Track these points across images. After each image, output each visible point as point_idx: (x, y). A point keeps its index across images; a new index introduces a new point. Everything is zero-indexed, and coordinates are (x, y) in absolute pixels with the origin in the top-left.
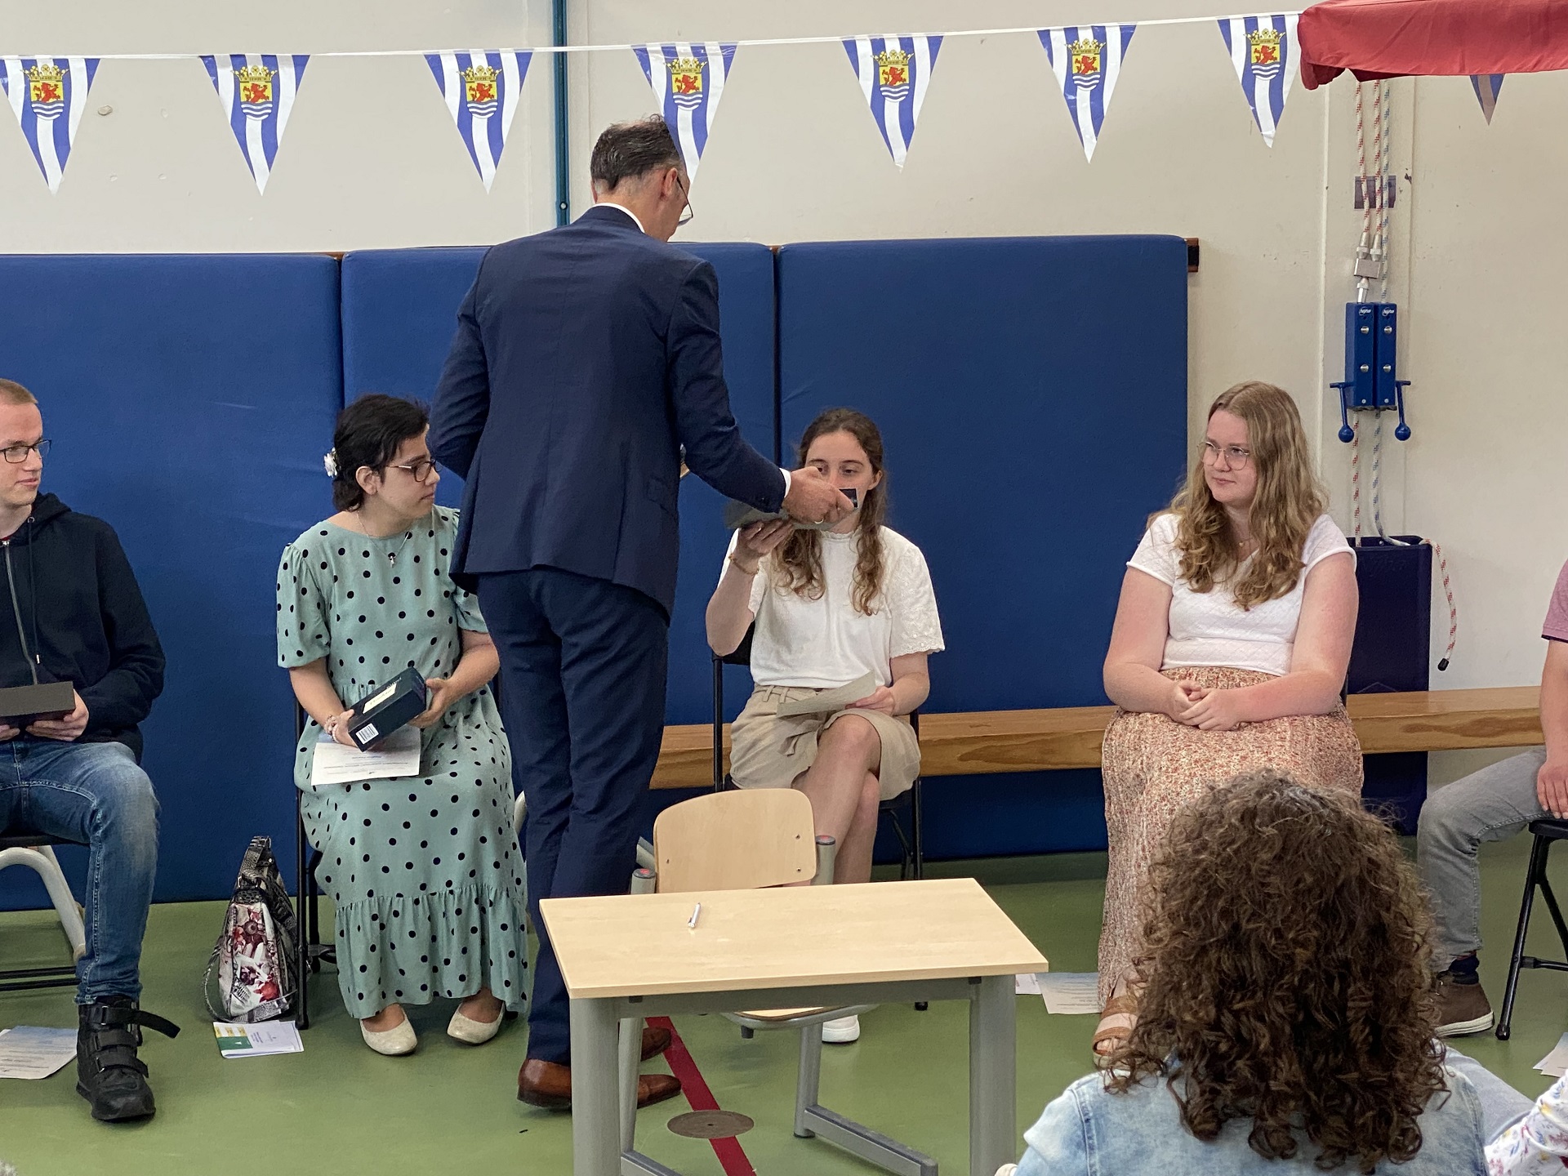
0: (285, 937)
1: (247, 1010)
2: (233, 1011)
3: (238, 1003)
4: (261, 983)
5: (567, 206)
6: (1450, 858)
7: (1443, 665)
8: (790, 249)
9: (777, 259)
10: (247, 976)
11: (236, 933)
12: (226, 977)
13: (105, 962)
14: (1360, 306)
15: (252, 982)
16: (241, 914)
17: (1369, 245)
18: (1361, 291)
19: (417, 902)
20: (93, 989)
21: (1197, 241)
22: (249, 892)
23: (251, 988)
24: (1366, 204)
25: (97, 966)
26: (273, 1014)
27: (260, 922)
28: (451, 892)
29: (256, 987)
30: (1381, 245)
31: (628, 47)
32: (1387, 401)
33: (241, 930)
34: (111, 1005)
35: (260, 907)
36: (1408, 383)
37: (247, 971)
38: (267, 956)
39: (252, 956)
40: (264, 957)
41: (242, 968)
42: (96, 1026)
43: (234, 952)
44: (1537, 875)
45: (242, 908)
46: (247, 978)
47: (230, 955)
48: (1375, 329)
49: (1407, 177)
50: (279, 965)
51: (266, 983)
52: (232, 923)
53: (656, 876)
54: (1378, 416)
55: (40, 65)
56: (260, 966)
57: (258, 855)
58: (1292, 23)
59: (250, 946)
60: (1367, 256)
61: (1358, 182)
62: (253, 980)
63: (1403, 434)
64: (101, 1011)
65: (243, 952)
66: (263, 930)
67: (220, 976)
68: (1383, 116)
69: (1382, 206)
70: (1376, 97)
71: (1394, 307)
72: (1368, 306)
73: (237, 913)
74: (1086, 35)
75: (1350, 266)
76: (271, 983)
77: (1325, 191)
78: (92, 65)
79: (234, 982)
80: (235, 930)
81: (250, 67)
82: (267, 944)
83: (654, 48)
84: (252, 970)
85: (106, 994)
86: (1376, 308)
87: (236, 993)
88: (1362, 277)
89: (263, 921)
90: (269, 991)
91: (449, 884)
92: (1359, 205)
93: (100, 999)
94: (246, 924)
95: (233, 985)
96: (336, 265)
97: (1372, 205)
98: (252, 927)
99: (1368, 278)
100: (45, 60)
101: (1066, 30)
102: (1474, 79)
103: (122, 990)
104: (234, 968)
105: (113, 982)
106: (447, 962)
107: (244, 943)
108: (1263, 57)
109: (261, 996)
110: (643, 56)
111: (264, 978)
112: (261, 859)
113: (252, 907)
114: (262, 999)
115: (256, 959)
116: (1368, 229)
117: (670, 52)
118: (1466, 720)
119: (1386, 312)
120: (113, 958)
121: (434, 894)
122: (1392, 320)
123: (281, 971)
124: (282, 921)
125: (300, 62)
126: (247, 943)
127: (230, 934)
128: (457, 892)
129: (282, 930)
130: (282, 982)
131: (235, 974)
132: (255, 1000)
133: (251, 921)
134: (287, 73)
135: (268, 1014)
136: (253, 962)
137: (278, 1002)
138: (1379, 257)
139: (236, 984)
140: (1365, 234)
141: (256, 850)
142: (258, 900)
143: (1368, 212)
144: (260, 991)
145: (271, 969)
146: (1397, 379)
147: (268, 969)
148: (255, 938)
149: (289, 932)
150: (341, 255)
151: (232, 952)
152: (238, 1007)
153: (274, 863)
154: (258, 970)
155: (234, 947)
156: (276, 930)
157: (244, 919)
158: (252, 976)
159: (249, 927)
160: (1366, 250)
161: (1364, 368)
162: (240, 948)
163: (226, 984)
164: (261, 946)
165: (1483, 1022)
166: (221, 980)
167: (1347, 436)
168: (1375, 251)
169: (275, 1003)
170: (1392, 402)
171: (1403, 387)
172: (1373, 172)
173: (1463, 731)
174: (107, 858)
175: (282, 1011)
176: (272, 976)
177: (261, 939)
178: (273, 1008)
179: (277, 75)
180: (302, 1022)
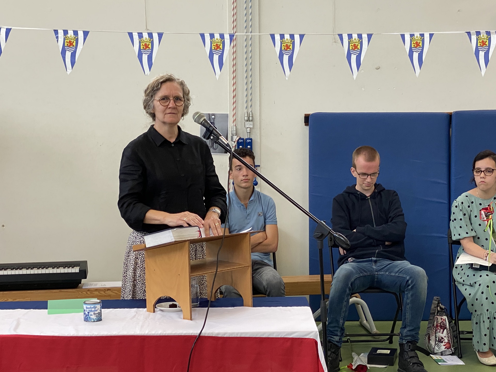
1: (440, 351)
2: (436, 351)
3: (438, 349)
4: (445, 342)
10: (441, 340)
11: (437, 326)
12: (432, 340)
13: (410, 329)
15: (442, 342)
16: (439, 319)
20: (406, 338)
22: (442, 312)
23: (442, 344)
25: (408, 331)
27: (445, 322)
29: (443, 344)
33: (439, 325)
34: (412, 344)
35: (445, 317)
37: (441, 338)
38: (447, 334)
39: (442, 333)
40: (446, 334)
41: (439, 337)
42: (407, 350)
43: (436, 332)
45: (439, 318)
46: (441, 341)
47: (434, 333)
50: (451, 337)
51: (447, 342)
52: (436, 322)
55: (415, 36)
56: (445, 337)
59: (442, 330)
62: (443, 341)
64: (409, 346)
65: (439, 332)
66: (446, 325)
67: (430, 340)
73: (438, 319)
76: (448, 343)
78: (431, 35)
79: (436, 342)
80: (437, 325)
81: (481, 35)
82: (447, 330)
84: (442, 338)
85: (410, 340)
87: (437, 346)
90: (448, 345)
93: (408, 342)
94: (441, 323)
95: (435, 343)
96: (450, 116)
98: (443, 324)
100: (417, 35)
103: (415, 339)
104: (436, 337)
105: (412, 336)
107: (440, 329)
109: (445, 347)
111: (446, 341)
112: (439, 303)
113: (442, 317)
114: (445, 348)
115: (444, 334)
120: (412, 328)
123: (451, 339)
124: (451, 323)
126: (441, 329)
127: (435, 326)
130: (452, 343)
131: (436, 339)
132: (443, 348)
133: (442, 322)
135: (448, 353)
136: (443, 335)
137: (451, 350)
139: (437, 342)
141: (436, 301)
142: (445, 315)
144: (445, 345)
145: (449, 338)
147: (448, 338)
148: (444, 328)
150: (451, 113)
151: (435, 331)
152: (437, 350)
154: (444, 338)
155: (436, 330)
156: (449, 325)
157: (440, 321)
158: (442, 340)
159: (442, 324)
162: (438, 331)
163: (433, 343)
164: (445, 330)
166: (430, 341)
174: (412, 296)
175: (452, 353)
176: (449, 340)
177: (445, 328)
178: (449, 351)
179: (490, 38)
180: (460, 356)
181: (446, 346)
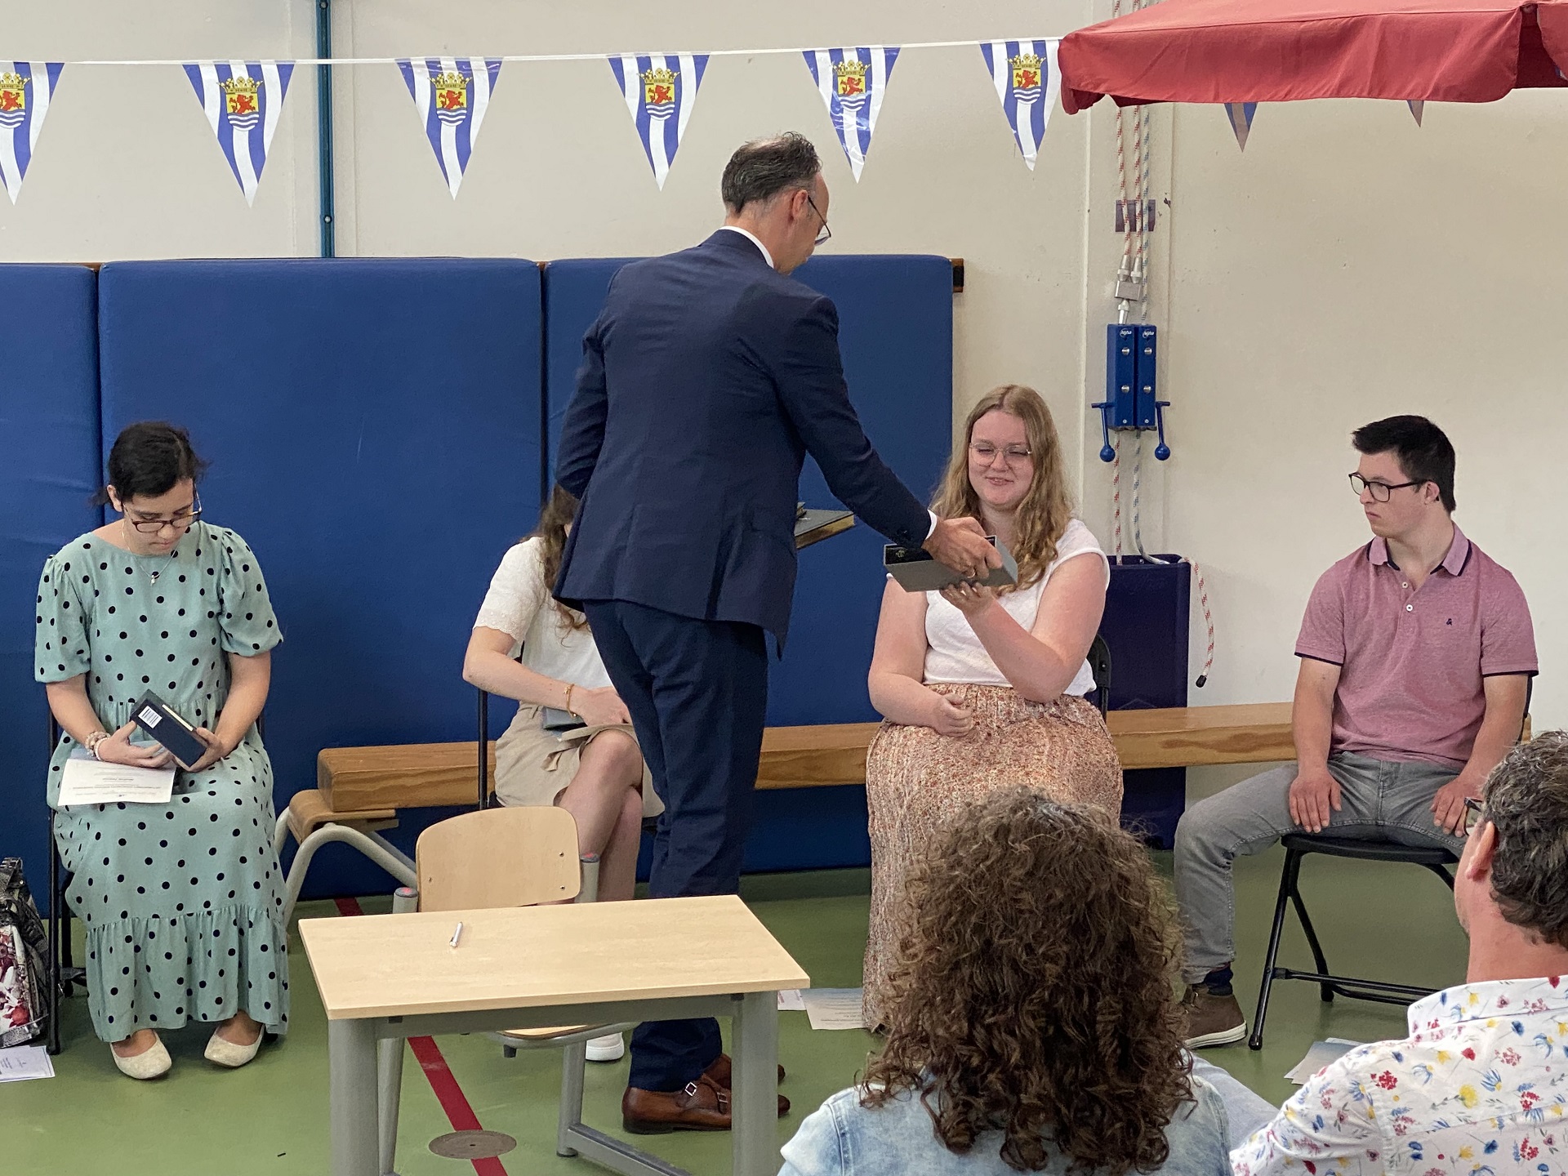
0: (36, 961)
4: (11, 1007)
5: (332, 220)
6: (1206, 872)
7: (1201, 682)
8: (556, 265)
9: (544, 275)
14: (1120, 328)
17: (1130, 268)
18: (1122, 312)
19: (173, 922)
21: (962, 261)
23: (1, 1013)
24: (1127, 227)
26: (23, 1039)
27: (10, 945)
28: (209, 913)
29: (6, 1011)
30: (1141, 268)
31: (392, 60)
32: (1147, 421)
35: (11, 930)
36: (1168, 404)
38: (17, 980)
39: (2, 980)
40: (14, 981)
44: (1289, 888)
48: (1136, 352)
49: (1166, 201)
50: (30, 989)
51: (16, 1007)
53: (418, 895)
54: (1138, 436)
56: (10, 990)
57: (8, 877)
58: (1052, 48)
60: (1128, 278)
61: (1119, 205)
62: (3, 1005)
63: (1163, 454)
66: (13, 954)
68: (1143, 141)
69: (1142, 229)
70: (1136, 122)
71: (1153, 329)
72: (1128, 328)
74: (851, 56)
75: (1111, 289)
76: (21, 1008)
77: (1087, 215)
82: (17, 967)
83: (418, 63)
84: (2, 995)
86: (1137, 330)
88: (1123, 299)
89: (14, 944)
90: (19, 1016)
91: (207, 904)
92: (1120, 228)
96: (93, 277)
97: (1133, 228)
98: (2, 951)
99: (1128, 300)
101: (831, 51)
102: (1229, 107)
106: (203, 984)
108: (1025, 82)
109: (11, 1020)
110: (407, 70)
111: (14, 1002)
112: (12, 881)
113: (2, 930)
114: (12, 1024)
115: (6, 983)
116: (1129, 252)
117: (434, 67)
118: (1224, 736)
119: (1146, 334)
121: (191, 915)
122: (1152, 342)
123: (32, 995)
124: (33, 945)
125: (54, 70)
128: (215, 913)
129: (34, 954)
130: (32, 1007)
133: (1, 945)
134: (40, 82)
135: (19, 1038)
136: (3, 986)
137: (29, 1027)
138: (1140, 279)
140: (1125, 257)
141: (7, 872)
142: (8, 923)
143: (1129, 235)
144: (9, 1016)
145: (21, 993)
146: (1158, 399)
147: (18, 994)
148: (5, 961)
149: (41, 956)
150: (98, 265)
153: (25, 885)
154: (8, 994)
156: (27, 953)
158: (2, 1000)
160: (1126, 273)
161: (1126, 388)
164: (11, 970)
165: (1236, 1033)
167: (1108, 455)
168: (1135, 273)
169: (26, 1028)
170: (1152, 422)
171: (1164, 409)
172: (1133, 197)
173: (1220, 746)
175: (33, 1036)
176: (22, 1000)
177: (10, 962)
178: (24, 1033)
179: (30, 83)
180: (53, 1047)
181: (15, 1017)
